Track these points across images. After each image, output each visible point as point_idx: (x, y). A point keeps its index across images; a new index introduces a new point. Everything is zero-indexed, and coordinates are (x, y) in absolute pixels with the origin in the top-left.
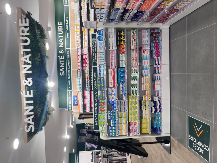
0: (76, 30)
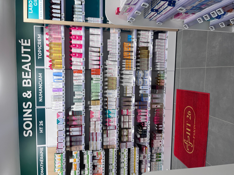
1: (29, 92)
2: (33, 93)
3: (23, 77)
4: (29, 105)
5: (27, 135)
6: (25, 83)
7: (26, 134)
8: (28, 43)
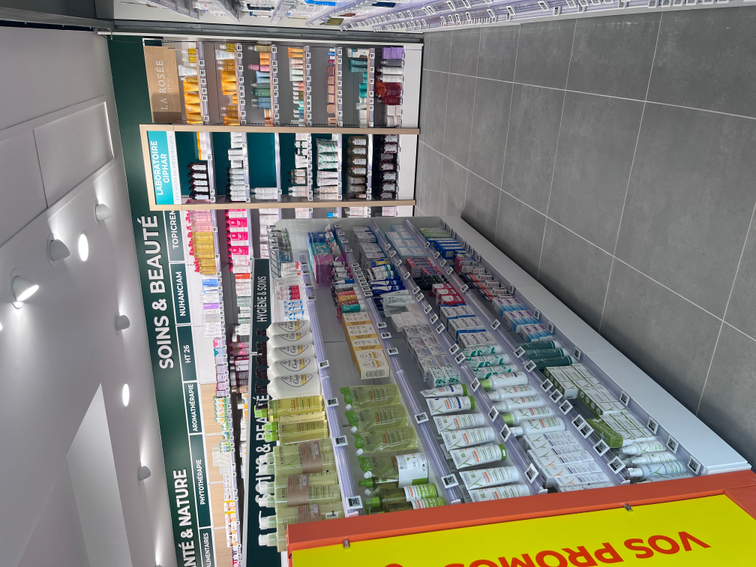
0: (226, 510)
1: (163, 302)
2: (169, 303)
3: (151, 278)
4: (164, 321)
5: (165, 367)
6: (154, 287)
7: (163, 364)
8: (152, 222)
